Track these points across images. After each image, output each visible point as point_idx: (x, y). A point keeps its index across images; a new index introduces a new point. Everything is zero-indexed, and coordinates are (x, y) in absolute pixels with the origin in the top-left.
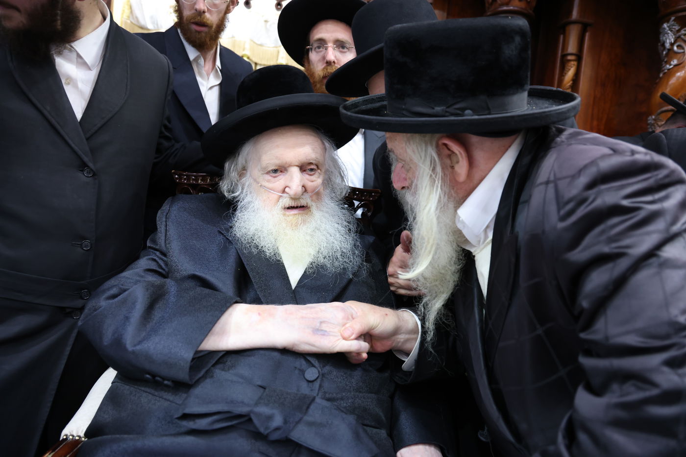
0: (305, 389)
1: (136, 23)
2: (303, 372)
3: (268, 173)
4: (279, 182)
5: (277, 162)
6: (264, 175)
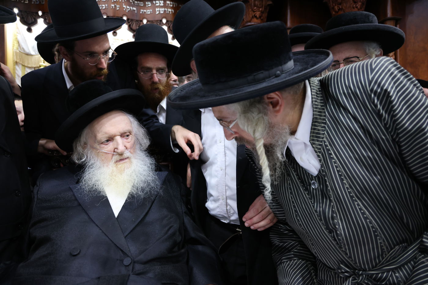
0: (124, 271)
1: (22, 51)
2: (122, 261)
3: (102, 143)
4: (110, 147)
5: (107, 135)
6: (100, 145)
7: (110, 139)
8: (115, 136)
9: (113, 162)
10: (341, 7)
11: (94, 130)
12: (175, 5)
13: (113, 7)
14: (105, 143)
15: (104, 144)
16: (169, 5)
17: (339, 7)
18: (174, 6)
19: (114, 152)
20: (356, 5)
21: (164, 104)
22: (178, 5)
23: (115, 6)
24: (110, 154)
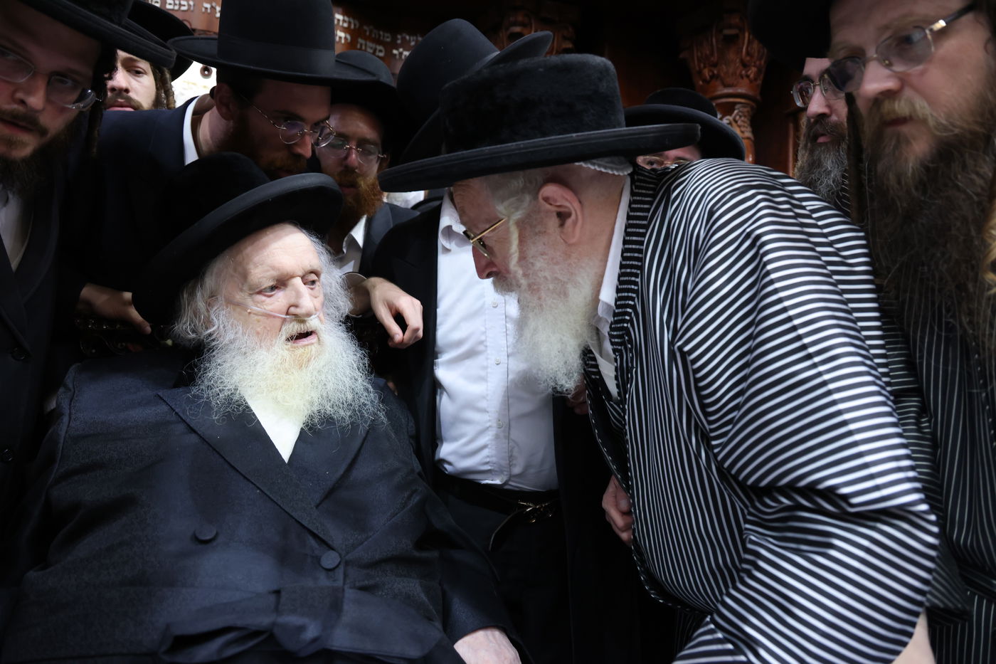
0: (324, 581)
3: (260, 292)
4: (279, 301)
5: (275, 273)
6: (254, 296)
7: (281, 283)
8: (292, 277)
9: (284, 338)
10: (715, 72)
11: (243, 259)
12: (355, 25)
13: (206, 8)
14: (266, 292)
15: (265, 296)
16: (341, 23)
17: (713, 72)
18: (352, 27)
19: (287, 313)
20: (747, 72)
21: (358, 233)
22: (361, 25)
23: (213, 8)
24: (277, 319)
